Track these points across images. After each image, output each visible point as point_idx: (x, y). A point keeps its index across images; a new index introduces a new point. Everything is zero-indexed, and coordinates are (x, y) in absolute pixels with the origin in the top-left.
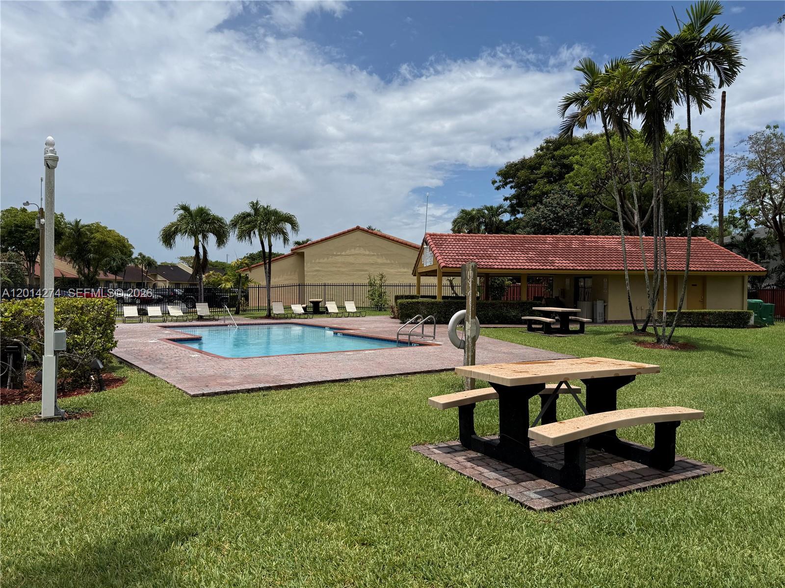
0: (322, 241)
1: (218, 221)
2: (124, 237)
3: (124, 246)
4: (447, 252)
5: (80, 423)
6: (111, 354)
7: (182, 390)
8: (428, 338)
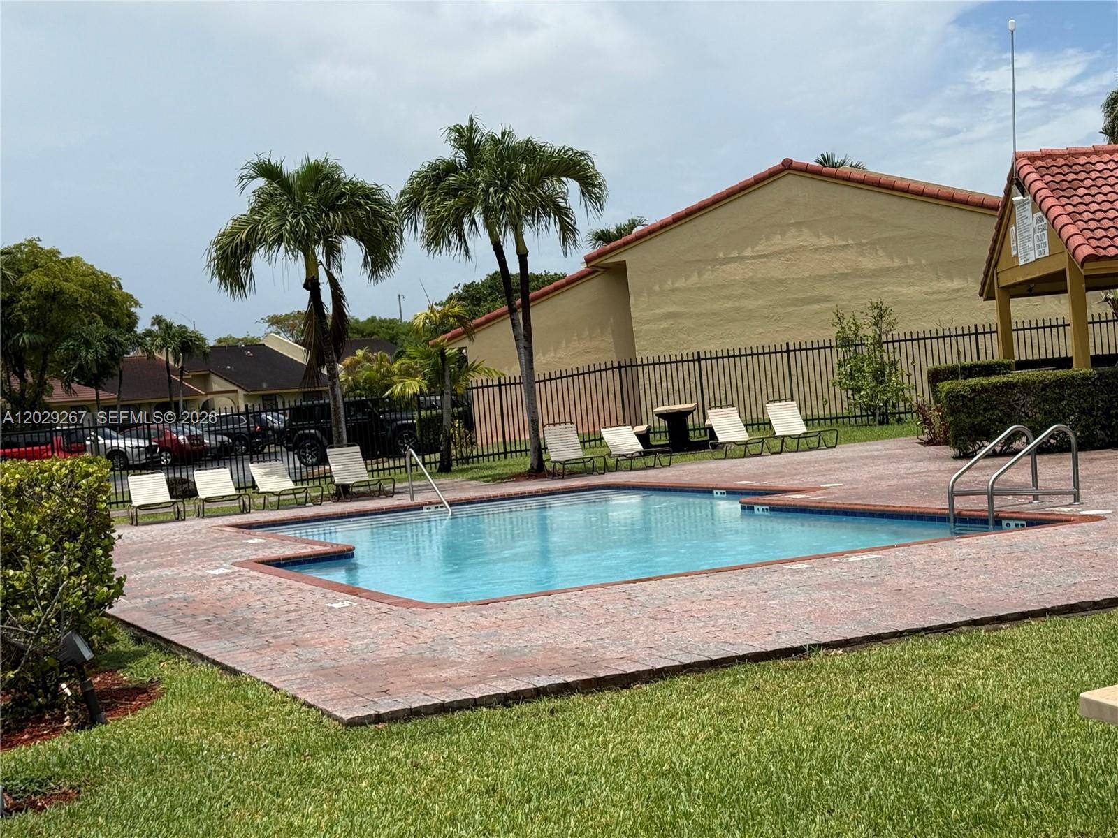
0: (678, 220)
1: (367, 197)
2: (108, 276)
3: (112, 301)
5: (47, 821)
6: (109, 616)
7: (317, 709)
8: (1055, 500)
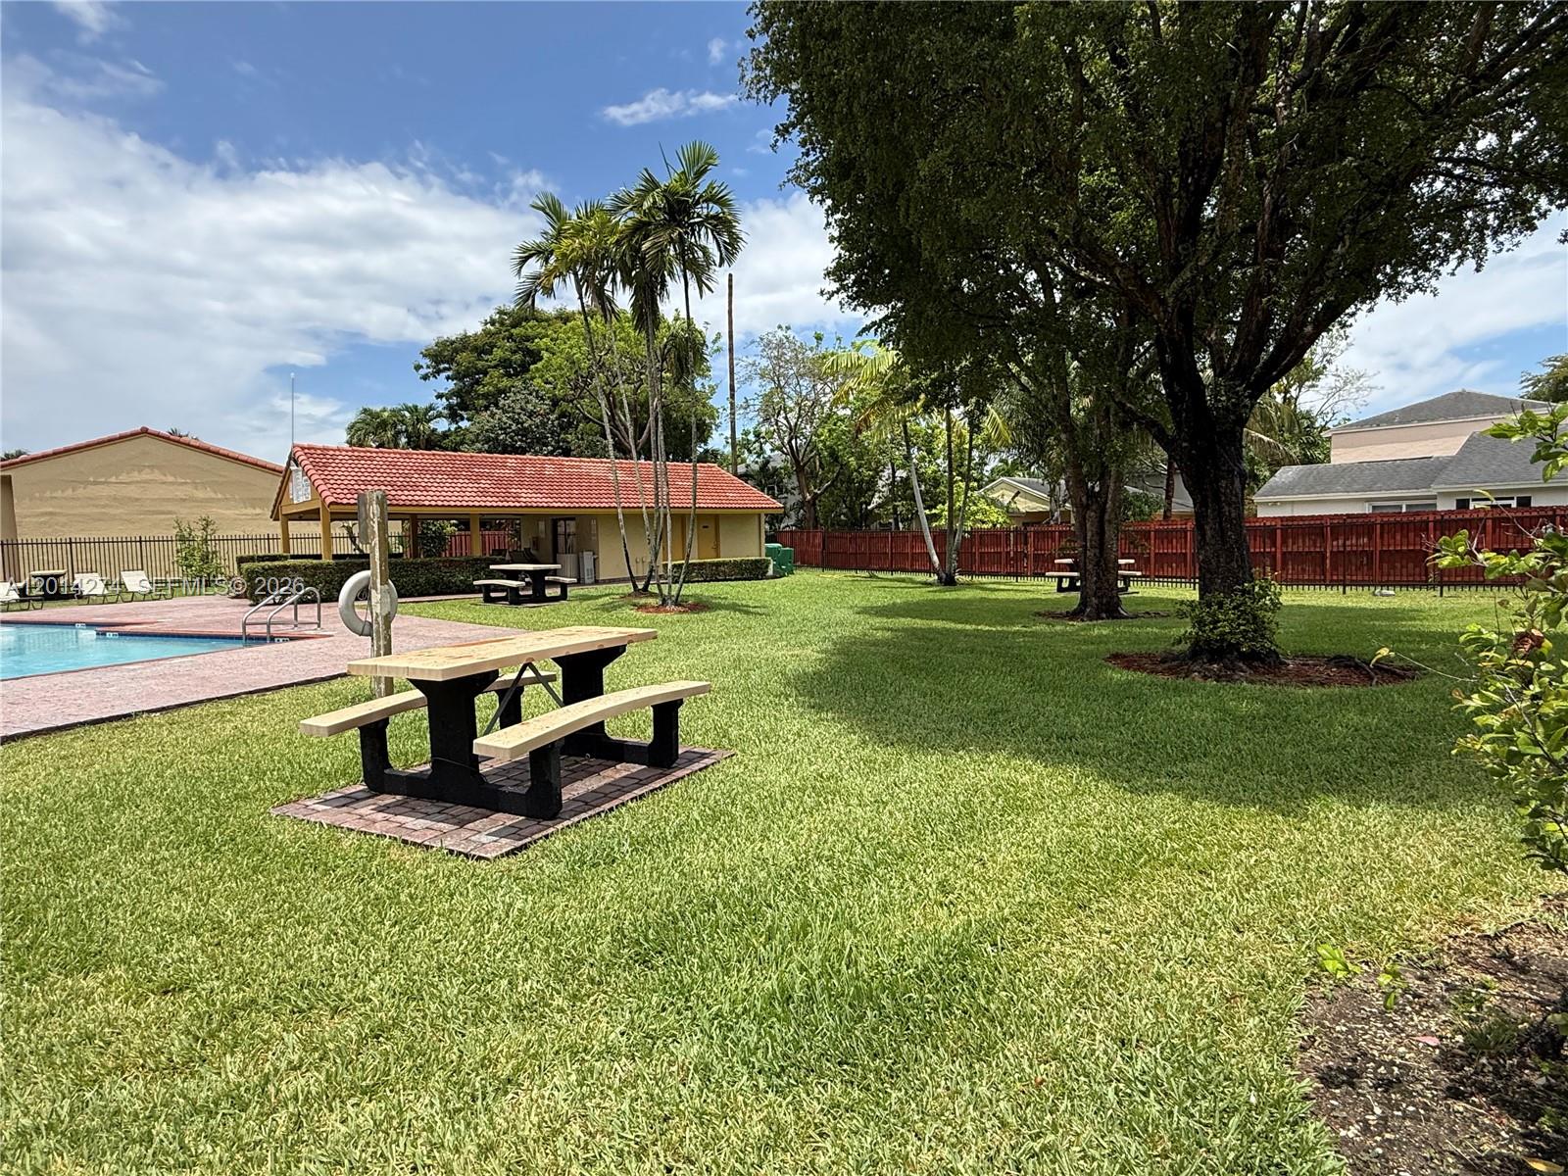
4: (336, 477)
8: (307, 627)
